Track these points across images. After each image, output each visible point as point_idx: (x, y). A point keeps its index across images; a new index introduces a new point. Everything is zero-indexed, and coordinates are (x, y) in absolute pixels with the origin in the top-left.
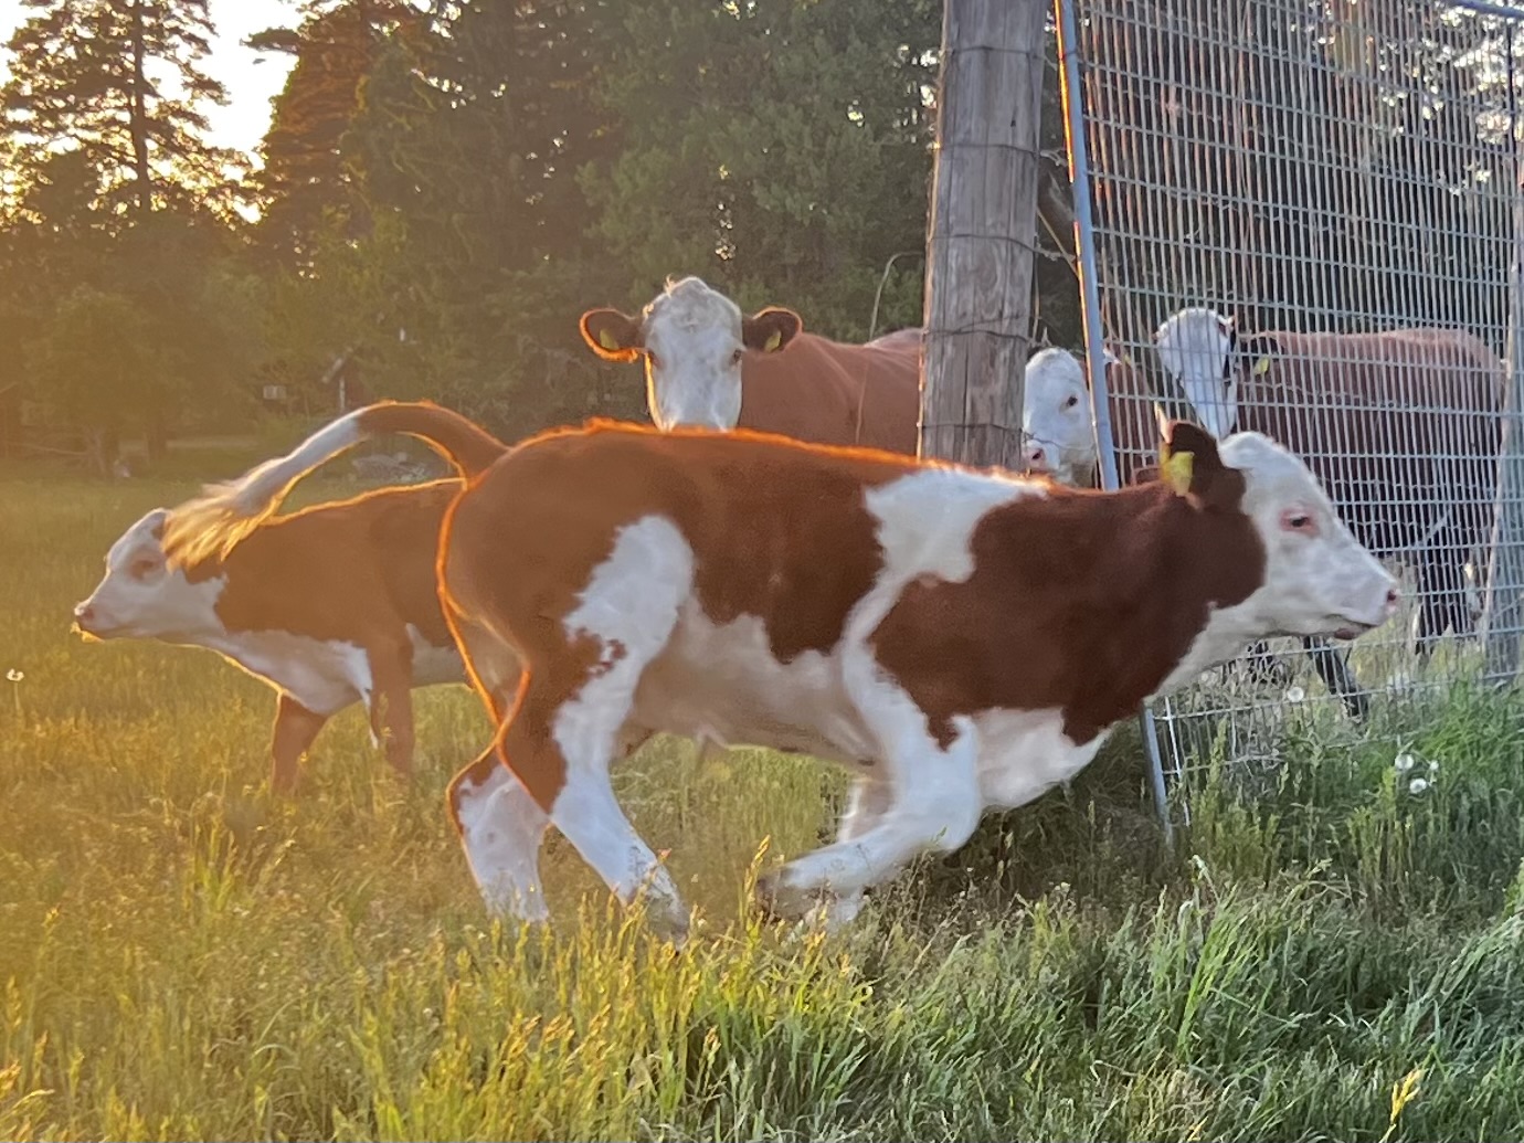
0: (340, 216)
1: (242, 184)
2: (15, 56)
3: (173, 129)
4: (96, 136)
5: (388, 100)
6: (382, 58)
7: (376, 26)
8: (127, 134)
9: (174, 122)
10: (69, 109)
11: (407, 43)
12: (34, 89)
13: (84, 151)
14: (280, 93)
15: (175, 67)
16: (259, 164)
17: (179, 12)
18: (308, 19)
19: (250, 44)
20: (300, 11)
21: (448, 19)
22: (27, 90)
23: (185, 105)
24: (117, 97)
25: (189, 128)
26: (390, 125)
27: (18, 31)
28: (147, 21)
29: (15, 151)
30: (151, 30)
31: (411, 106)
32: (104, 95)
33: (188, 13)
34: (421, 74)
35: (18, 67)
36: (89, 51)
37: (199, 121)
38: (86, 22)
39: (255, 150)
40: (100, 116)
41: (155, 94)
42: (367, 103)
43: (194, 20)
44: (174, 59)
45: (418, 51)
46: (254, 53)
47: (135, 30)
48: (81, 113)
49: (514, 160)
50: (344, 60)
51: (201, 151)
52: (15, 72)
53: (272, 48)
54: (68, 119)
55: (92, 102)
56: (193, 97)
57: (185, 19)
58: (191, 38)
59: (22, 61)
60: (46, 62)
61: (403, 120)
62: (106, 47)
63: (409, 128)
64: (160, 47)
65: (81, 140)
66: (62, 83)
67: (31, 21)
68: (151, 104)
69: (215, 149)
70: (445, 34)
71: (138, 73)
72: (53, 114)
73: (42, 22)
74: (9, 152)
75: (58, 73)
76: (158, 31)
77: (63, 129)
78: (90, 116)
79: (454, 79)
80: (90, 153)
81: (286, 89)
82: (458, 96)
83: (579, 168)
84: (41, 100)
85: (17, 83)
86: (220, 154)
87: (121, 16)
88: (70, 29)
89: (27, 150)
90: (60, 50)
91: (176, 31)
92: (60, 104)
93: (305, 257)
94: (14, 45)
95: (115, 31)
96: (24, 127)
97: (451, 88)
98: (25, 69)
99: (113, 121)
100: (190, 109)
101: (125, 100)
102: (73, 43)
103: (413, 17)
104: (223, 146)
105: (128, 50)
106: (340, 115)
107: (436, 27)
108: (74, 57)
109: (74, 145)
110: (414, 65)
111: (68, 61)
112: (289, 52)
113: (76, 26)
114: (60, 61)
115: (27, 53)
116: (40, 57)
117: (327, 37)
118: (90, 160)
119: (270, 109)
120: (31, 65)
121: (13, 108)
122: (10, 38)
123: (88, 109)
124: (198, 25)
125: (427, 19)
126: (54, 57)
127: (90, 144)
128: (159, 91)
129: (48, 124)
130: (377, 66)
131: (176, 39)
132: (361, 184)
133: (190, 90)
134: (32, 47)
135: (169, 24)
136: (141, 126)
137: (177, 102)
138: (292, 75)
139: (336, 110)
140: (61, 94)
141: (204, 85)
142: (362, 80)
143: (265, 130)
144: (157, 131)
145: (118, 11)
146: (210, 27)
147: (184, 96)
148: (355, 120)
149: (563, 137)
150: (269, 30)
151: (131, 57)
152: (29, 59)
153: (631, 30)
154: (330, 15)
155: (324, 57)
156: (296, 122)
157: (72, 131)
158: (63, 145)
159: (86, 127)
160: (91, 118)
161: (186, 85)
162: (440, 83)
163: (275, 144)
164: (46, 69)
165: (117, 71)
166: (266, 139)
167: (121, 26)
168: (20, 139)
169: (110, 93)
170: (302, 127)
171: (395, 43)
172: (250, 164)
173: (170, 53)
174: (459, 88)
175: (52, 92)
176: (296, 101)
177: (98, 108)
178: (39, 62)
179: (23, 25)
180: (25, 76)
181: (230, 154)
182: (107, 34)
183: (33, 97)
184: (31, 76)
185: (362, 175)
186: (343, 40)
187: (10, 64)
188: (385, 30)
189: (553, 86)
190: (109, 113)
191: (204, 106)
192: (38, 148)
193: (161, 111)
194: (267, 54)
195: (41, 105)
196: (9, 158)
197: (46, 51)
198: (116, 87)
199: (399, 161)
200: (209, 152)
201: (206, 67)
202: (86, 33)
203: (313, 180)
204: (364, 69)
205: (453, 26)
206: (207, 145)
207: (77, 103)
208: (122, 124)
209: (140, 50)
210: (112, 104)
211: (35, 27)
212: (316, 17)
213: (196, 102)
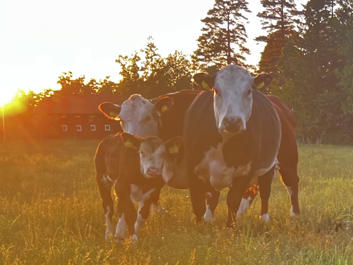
0: (277, 81)
1: (254, 74)
2: (199, 43)
3: (237, 60)
4: (219, 62)
5: (289, 53)
6: (288, 43)
7: (286, 36)
8: (226, 61)
9: (238, 59)
10: (212, 55)
11: (293, 39)
12: (204, 51)
13: (216, 66)
14: (263, 51)
15: (238, 45)
16: (258, 69)
17: (239, 32)
18: (270, 34)
19: (256, 40)
20: (267, 32)
21: (303, 34)
22: (202, 51)
23: (240, 54)
24: (224, 53)
25: (241, 60)
26: (289, 59)
27: (200, 37)
28: (231, 34)
29: (200, 66)
30: (232, 37)
31: (294, 55)
32: (221, 52)
33: (241, 32)
34: (297, 47)
35: (200, 45)
36: (217, 41)
37: (244, 58)
38: (216, 35)
39: (257, 65)
40: (220, 57)
41: (233, 52)
42: (284, 53)
43: (242, 34)
44: (237, 43)
45: (296, 41)
46: (256, 42)
47: (228, 36)
48: (215, 57)
49: (319, 67)
50: (278, 43)
51: (244, 65)
52: (199, 47)
53: (261, 41)
54: (212, 58)
56: (242, 53)
57: (240, 34)
58: (242, 38)
59: (201, 44)
60: (207, 44)
61: (292, 58)
62: (221, 41)
63: (294, 60)
64: (234, 41)
65: (216, 63)
66: (211, 49)
67: (203, 35)
68: (232, 54)
70: (302, 37)
71: (229, 47)
72: (209, 57)
73: (206, 35)
74: (198, 66)
75: (210, 47)
76: (234, 37)
77: (211, 60)
79: (305, 48)
80: (217, 66)
81: (264, 51)
82: (305, 52)
83: (335, 69)
84: (206, 53)
85: (200, 50)
86: (248, 66)
87: (225, 33)
88: (213, 36)
89: (202, 65)
90: (210, 41)
91: (238, 37)
92: (210, 54)
93: (269, 91)
94: (199, 40)
95: (223, 37)
96: (202, 60)
97: (304, 50)
98: (202, 46)
99: (223, 58)
100: (241, 55)
101: (226, 53)
102: (213, 40)
103: (295, 33)
104: (249, 64)
105: (226, 41)
106: (277, 57)
107: (300, 36)
108: (214, 43)
109: (214, 64)
110: (295, 45)
111: (212, 44)
112: (265, 42)
113: (214, 36)
114: (210, 44)
115: (202, 42)
116: (206, 43)
117: (274, 38)
118: (217, 68)
119: (260, 55)
121: (199, 55)
122: (198, 39)
123: (217, 55)
124: (243, 35)
125: (298, 34)
126: (209, 43)
127: (217, 64)
128: (234, 51)
129: (207, 59)
130: (286, 45)
131: (238, 39)
132: (282, 73)
133: (241, 51)
134: (203, 41)
135: (236, 35)
136: (230, 60)
137: (238, 54)
138: (266, 47)
139: (276, 55)
140: (210, 52)
141: (245, 50)
142: (282, 49)
143: (259, 61)
144: (233, 61)
145: (224, 32)
146: (246, 36)
147: (240, 53)
148: (281, 58)
149: (330, 62)
150: (260, 36)
151: (227, 43)
152: (203, 44)
153: (347, 36)
154: (275, 33)
155: (273, 43)
156: (267, 58)
157: (213, 61)
159: (216, 60)
160: (218, 58)
161: (240, 50)
162: (301, 49)
163: (262, 64)
164: (207, 46)
165: (224, 46)
166: (259, 63)
167: (225, 35)
168: (201, 63)
169: (222, 52)
170: (268, 60)
171: (291, 39)
172: (256, 69)
173: (236, 42)
174: (306, 50)
175: (209, 52)
176: (267, 53)
177: (219, 55)
179: (201, 35)
180: (202, 48)
181: (251, 66)
182: (221, 37)
183: (203, 53)
185: (283, 71)
186: (278, 39)
187: (198, 45)
188: (288, 36)
189: (328, 50)
190: (222, 56)
191: (245, 55)
192: (205, 65)
193: (234, 56)
194: (259, 42)
195: (206, 54)
196: (198, 67)
197: (207, 42)
198: (224, 50)
199: (291, 68)
200: (246, 66)
201: (245, 45)
202: (216, 37)
203: (271, 72)
204: (283, 46)
207: (214, 54)
208: (225, 59)
209: (229, 41)
210: (223, 54)
211: (204, 36)
212: (271, 33)
213: (243, 54)
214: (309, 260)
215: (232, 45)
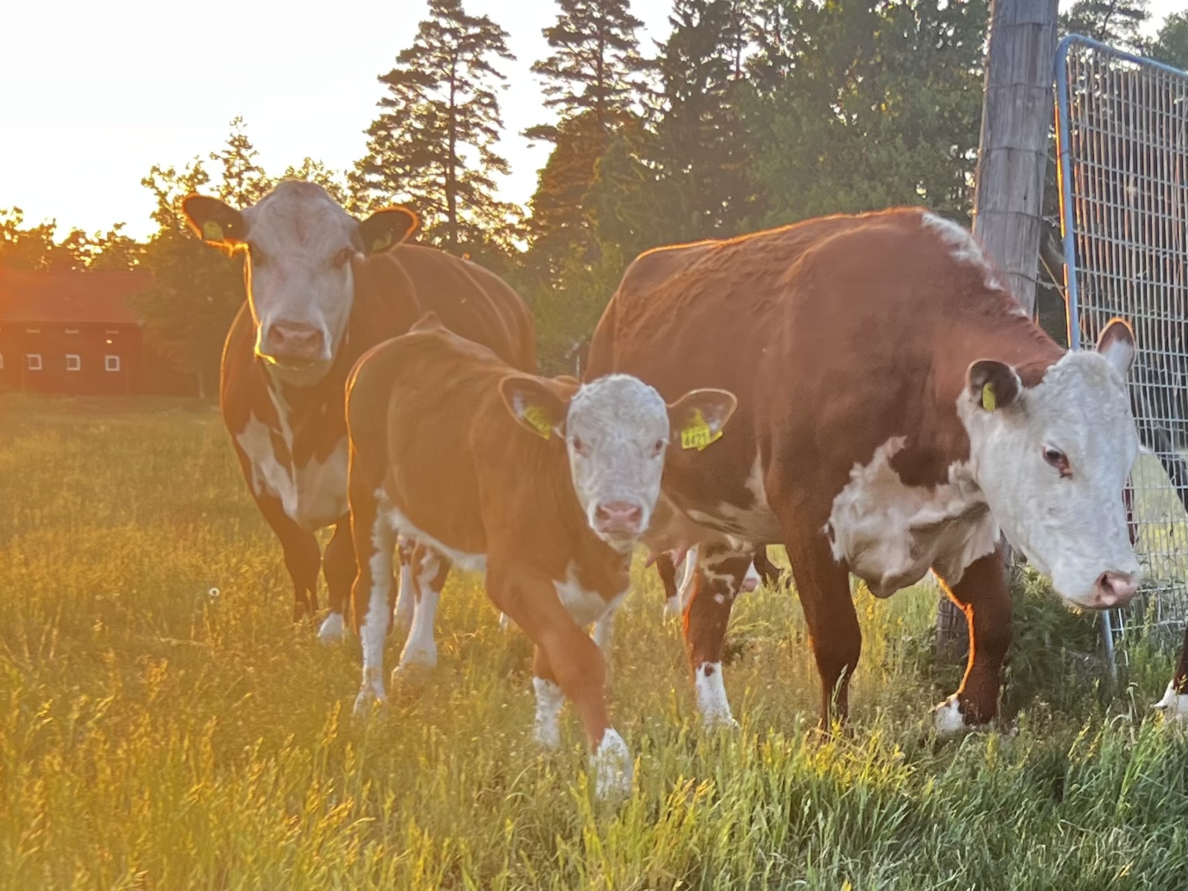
0: (580, 249)
1: (517, 227)
2: (372, 139)
3: (474, 189)
4: (423, 193)
5: (614, 174)
6: (612, 145)
7: (608, 125)
8: (443, 192)
9: (474, 184)
10: (406, 174)
11: (628, 136)
12: (383, 161)
13: (415, 202)
14: (544, 167)
15: (476, 148)
16: (528, 214)
17: (479, 113)
18: (564, 119)
19: (525, 135)
20: (559, 114)
21: (655, 122)
22: (379, 161)
23: (481, 173)
24: (437, 168)
25: (484, 189)
26: (615, 190)
27: (374, 122)
28: (459, 118)
29: (370, 201)
30: (461, 124)
31: (629, 178)
32: (429, 166)
33: (486, 113)
34: (636, 157)
35: (374, 146)
36: (420, 137)
37: (490, 185)
38: (418, 117)
39: (526, 204)
40: (426, 179)
41: (462, 166)
42: (601, 175)
43: (490, 118)
44: (476, 143)
45: (635, 142)
46: (528, 141)
47: (451, 124)
48: (414, 177)
49: (696, 214)
50: (586, 147)
51: (491, 204)
52: (371, 149)
53: (539, 137)
54: (405, 181)
55: (421, 170)
56: (487, 169)
57: (484, 118)
58: (487, 130)
59: (376, 142)
60: (392, 143)
61: (624, 187)
62: (431, 134)
63: (627, 192)
64: (467, 135)
65: (414, 195)
66: (402, 157)
67: (383, 117)
68: (459, 172)
69: (500, 203)
70: (653, 131)
71: (452, 152)
72: (395, 177)
73: (390, 117)
74: (366, 202)
75: (398, 150)
76: (465, 125)
77: (402, 187)
78: (419, 179)
79: (659, 161)
80: (418, 204)
81: (548, 165)
82: (660, 172)
83: (738, 221)
84: (387, 168)
85: (372, 157)
86: (504, 207)
87: (442, 115)
88: (408, 122)
89: (377, 201)
90: (401, 136)
91: (477, 125)
92: (400, 171)
93: (557, 275)
94: (372, 132)
95: (437, 124)
96: (376, 186)
97: (656, 167)
98: (378, 148)
99: (434, 183)
100: (485, 177)
101: (443, 170)
102: (410, 131)
103: (632, 120)
104: (505, 202)
105: (445, 137)
106: (583, 183)
107: (647, 127)
108: (410, 141)
109: (408, 198)
110: (632, 152)
111: (406, 143)
112: (550, 141)
113: (412, 120)
114: (401, 143)
115: (380, 137)
116: (388, 140)
117: (576, 131)
118: (418, 208)
119: (537, 177)
120: (382, 145)
121: (369, 173)
122: (369, 127)
123: (418, 174)
124: (492, 122)
125: (641, 121)
126: (397, 140)
127: (419, 198)
128: (466, 163)
129: (392, 184)
130: (608, 151)
131: (477, 130)
132: (595, 229)
133: (485, 164)
134: (383, 133)
135: (472, 120)
136: (452, 187)
137: (477, 172)
138: (552, 156)
139: (580, 179)
140: (401, 164)
141: (494, 161)
142: (598, 160)
143: (534, 192)
144: (463, 190)
145: (440, 111)
146: (500, 123)
147: (481, 168)
148: (593, 186)
149: (727, 201)
150: (538, 126)
151: (447, 141)
152: (381, 142)
153: (776, 131)
154: (578, 117)
155: (573, 145)
156: (554, 187)
157: (407, 189)
158: (401, 197)
159: (416, 187)
160: (419, 181)
161: (483, 161)
162: (649, 164)
163: (539, 201)
164: (391, 148)
165: (438, 151)
166: (533, 197)
167: (441, 121)
168: (373, 194)
169: (433, 164)
170: (557, 191)
171: (621, 136)
172: (522, 214)
173: (473, 139)
174: (661, 167)
175: (395, 163)
176: (554, 172)
177: (425, 174)
178: (388, 143)
179: (378, 118)
180: (378, 152)
181: (509, 206)
182: (432, 126)
183: (382, 166)
184: (382, 153)
185: (596, 222)
186: (587, 134)
187: (368, 144)
188: (615, 127)
189: (723, 167)
190: (432, 178)
191: (494, 174)
192: (384, 199)
193: (466, 177)
194: (536, 142)
195: (387, 171)
196: (366, 206)
197: (392, 136)
198: (437, 161)
199: (620, 213)
200: (496, 205)
201: (496, 149)
202: (418, 125)
203: (563, 225)
204: (600, 153)
205: (659, 126)
206: (495, 200)
207: (411, 171)
208: (439, 185)
209: (453, 137)
210: (434, 172)
211: (385, 120)
212: (569, 118)
213: (489, 172)
214: (649, 742)
215: (461, 148)
